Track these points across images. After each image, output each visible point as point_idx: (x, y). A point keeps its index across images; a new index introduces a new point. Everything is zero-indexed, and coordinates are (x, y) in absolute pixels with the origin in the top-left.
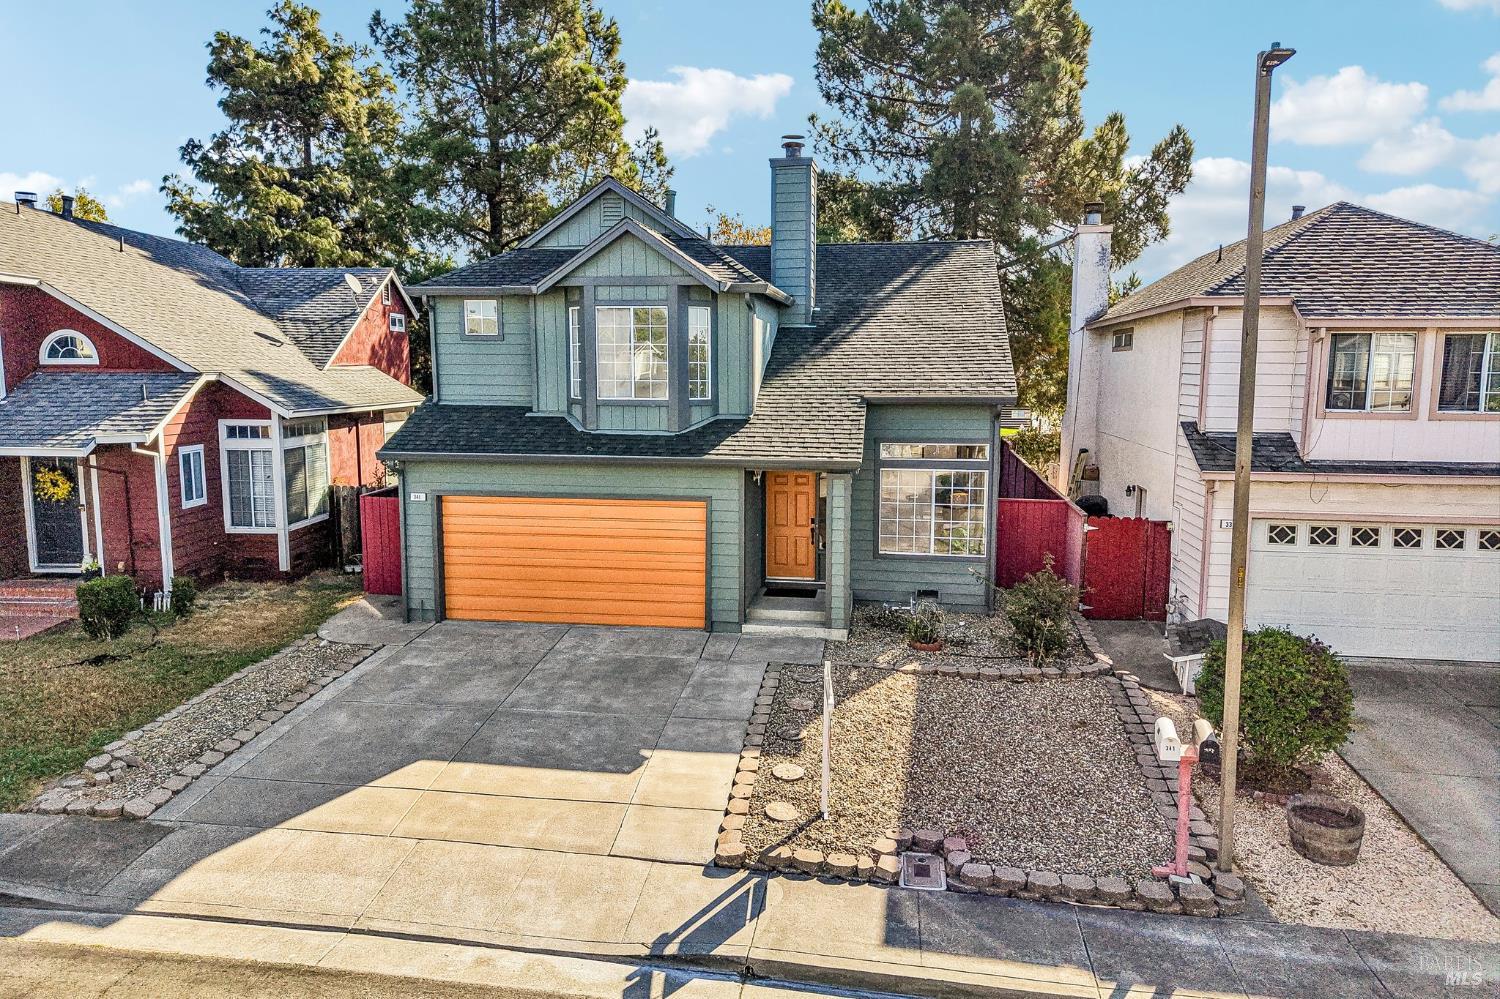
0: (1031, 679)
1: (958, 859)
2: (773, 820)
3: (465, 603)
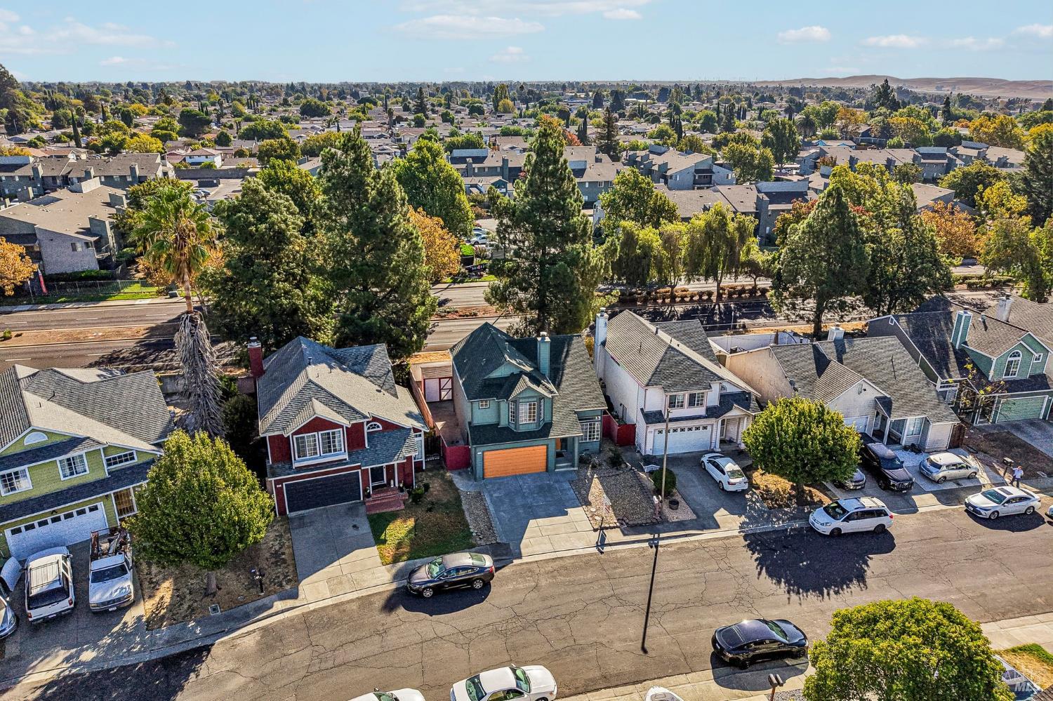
0: (619, 474)
1: (628, 521)
2: (597, 520)
3: (488, 475)
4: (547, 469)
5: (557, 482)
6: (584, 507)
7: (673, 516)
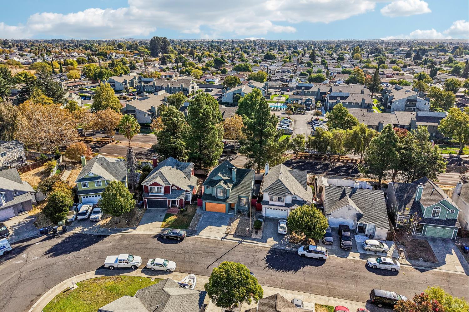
0: (248, 219)
1: (238, 234)
2: (228, 231)
3: (207, 210)
4: (226, 212)
5: (226, 217)
6: (228, 226)
7: (254, 236)
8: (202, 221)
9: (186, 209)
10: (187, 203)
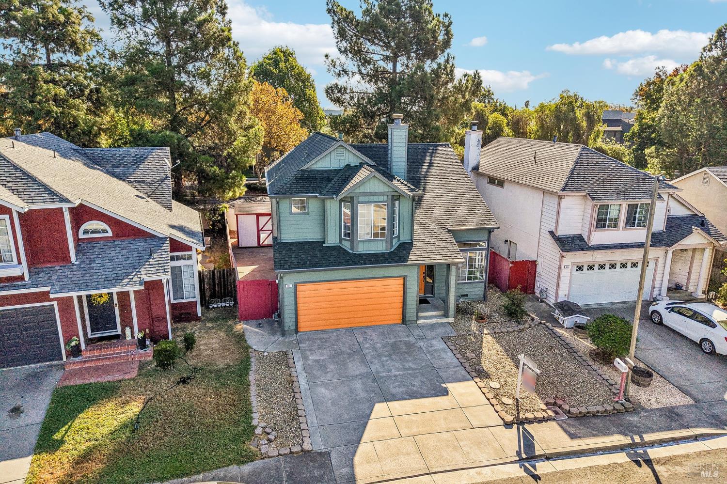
0: (523, 330)
1: (567, 407)
2: (508, 405)
3: (305, 324)
4: (404, 321)
5: (422, 338)
6: (478, 380)
7: (648, 399)
8: (311, 386)
9: (190, 342)
10: (183, 313)
